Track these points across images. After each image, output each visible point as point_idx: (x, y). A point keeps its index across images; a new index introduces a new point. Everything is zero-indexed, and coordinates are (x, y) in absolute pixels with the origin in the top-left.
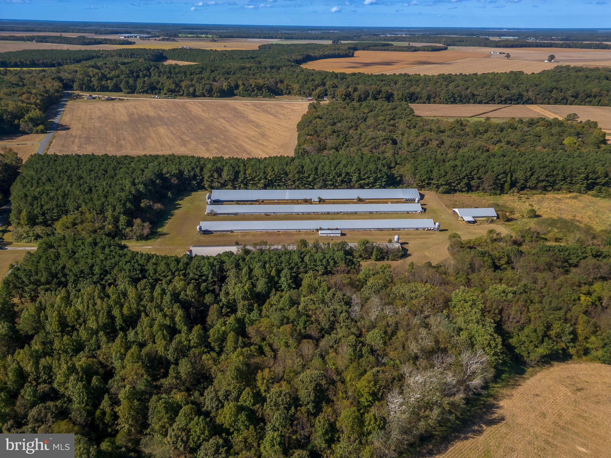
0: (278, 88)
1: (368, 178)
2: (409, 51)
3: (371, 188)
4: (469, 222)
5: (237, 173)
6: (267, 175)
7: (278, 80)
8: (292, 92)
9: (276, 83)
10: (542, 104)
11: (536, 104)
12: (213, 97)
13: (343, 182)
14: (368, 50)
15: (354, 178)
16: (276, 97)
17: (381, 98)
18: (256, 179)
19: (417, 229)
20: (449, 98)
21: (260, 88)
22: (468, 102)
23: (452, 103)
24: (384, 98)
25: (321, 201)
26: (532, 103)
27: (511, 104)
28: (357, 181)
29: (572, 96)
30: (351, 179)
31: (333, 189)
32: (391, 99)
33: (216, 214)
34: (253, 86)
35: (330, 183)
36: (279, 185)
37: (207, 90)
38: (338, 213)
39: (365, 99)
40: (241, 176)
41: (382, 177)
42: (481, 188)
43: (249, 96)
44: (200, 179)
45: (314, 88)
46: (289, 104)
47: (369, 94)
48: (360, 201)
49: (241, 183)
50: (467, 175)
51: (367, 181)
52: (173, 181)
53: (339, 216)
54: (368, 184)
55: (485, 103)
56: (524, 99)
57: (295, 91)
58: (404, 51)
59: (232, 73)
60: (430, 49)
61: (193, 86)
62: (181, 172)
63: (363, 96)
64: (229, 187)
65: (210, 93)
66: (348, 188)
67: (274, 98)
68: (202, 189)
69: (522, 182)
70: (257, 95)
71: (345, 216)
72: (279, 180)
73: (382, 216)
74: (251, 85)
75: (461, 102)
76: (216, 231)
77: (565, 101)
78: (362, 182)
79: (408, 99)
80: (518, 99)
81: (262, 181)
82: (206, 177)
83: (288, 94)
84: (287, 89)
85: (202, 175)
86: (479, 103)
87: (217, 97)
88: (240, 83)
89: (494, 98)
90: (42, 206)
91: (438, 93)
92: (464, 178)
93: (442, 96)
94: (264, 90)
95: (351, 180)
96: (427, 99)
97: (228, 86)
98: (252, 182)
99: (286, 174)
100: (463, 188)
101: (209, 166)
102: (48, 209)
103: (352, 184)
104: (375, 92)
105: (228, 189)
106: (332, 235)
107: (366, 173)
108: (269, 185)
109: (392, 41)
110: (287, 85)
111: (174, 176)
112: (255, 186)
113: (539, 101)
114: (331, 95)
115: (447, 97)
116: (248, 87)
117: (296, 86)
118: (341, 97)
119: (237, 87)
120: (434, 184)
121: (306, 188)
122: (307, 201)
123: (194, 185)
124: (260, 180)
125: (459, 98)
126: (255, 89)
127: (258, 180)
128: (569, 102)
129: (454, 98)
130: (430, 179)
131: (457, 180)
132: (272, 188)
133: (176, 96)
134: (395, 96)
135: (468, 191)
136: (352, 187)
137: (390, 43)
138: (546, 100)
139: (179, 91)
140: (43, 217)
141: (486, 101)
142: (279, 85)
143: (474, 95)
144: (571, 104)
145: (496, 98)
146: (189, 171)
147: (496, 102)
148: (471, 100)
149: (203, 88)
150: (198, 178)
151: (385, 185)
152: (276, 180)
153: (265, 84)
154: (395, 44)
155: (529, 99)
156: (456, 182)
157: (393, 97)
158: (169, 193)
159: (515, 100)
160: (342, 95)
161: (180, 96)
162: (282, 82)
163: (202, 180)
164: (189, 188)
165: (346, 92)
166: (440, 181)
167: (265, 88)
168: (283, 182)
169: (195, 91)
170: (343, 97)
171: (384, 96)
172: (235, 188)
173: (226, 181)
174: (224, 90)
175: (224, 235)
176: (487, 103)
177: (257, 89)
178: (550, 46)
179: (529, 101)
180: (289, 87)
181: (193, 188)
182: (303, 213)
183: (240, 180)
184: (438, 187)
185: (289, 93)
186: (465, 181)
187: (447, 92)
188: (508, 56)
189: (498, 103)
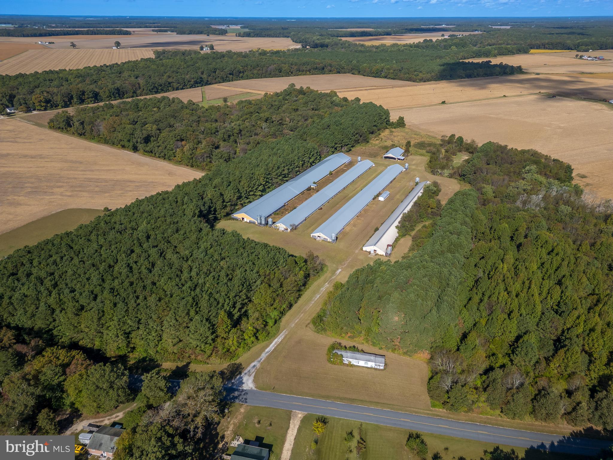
6: (260, 180)
15: (306, 159)
18: (254, 188)
24: (92, 97)
47: (72, 96)
48: (332, 174)
51: (313, 159)
55: (181, 89)
63: (66, 99)
78: (311, 160)
89: (185, 83)
99: (270, 174)
104: (78, 93)
108: (264, 190)
118: (40, 105)
120: (339, 147)
122: (310, 190)
150: (212, 209)
160: (40, 102)
168: (270, 183)
175: (346, 234)
181: (211, 223)
187: (147, 82)
188: (73, 45)
189: (190, 88)
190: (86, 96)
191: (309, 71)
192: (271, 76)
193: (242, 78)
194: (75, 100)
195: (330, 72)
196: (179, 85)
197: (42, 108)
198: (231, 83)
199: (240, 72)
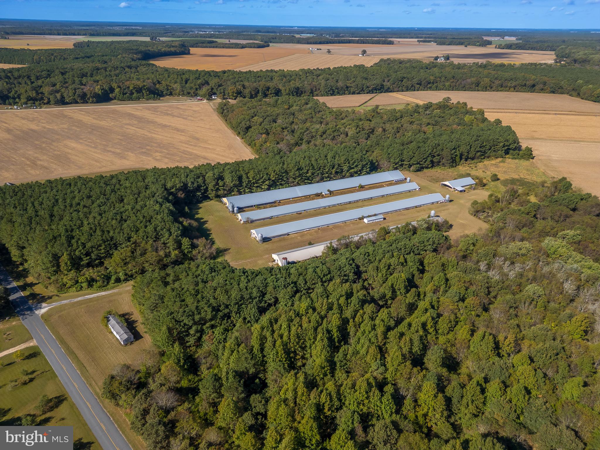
0: (157, 89)
1: (357, 166)
2: (238, 48)
3: (359, 175)
4: (461, 191)
5: (240, 178)
6: (270, 175)
7: (155, 81)
8: (173, 93)
9: (154, 84)
10: (398, 91)
11: (394, 92)
12: (87, 103)
13: (336, 173)
14: (196, 47)
15: (345, 168)
16: (161, 99)
17: (271, 94)
18: (260, 181)
19: (433, 203)
20: (329, 91)
21: (139, 90)
22: (344, 94)
23: (332, 95)
24: (274, 93)
25: (331, 193)
26: (391, 92)
27: (376, 93)
28: (348, 171)
29: (418, 84)
30: (342, 169)
31: (329, 180)
32: (279, 94)
33: (252, 221)
34: (131, 88)
35: (327, 175)
36: (281, 184)
37: (79, 96)
38: (357, 201)
39: (256, 96)
40: (245, 180)
41: (367, 164)
42: (441, 163)
43: (130, 99)
44: (204, 190)
45: (197, 87)
46: (183, 105)
47: (259, 91)
48: (362, 188)
49: (246, 187)
50: (430, 154)
51: (355, 170)
52: (179, 195)
53: (360, 203)
54: (356, 173)
55: (358, 94)
56: (385, 88)
57: (178, 91)
58: (232, 48)
59: (88, 75)
60: (256, 46)
61: (57, 91)
62: (185, 185)
63: (253, 93)
64: (235, 193)
65: (84, 99)
66: (341, 178)
67: (159, 99)
68: (206, 200)
69: (466, 154)
70: (138, 99)
71: (365, 203)
72: (281, 179)
73: (393, 197)
74: (129, 87)
75: (339, 93)
76: (274, 237)
77: (413, 88)
78: (352, 170)
79: (295, 94)
80: (381, 88)
81: (267, 183)
82: (211, 187)
83: (169, 95)
84: (168, 90)
85: (205, 185)
86: (353, 94)
87: (93, 102)
88: (114, 85)
89: (363, 88)
90: (84, 245)
91: (318, 87)
92: (428, 157)
93: (322, 88)
94: (144, 91)
95: (342, 171)
96: (310, 93)
97: (102, 90)
98: (256, 185)
99: (286, 172)
100: (428, 165)
101: (210, 174)
102: (92, 247)
103: (344, 174)
104: (264, 89)
105: (234, 195)
106: (376, 221)
107: (354, 162)
108: (273, 185)
109: (217, 38)
110: (167, 85)
111: (179, 190)
112: (259, 188)
113: (396, 89)
114: (221, 93)
115: (327, 90)
116: (125, 89)
117: (177, 87)
118: (233, 95)
119: (112, 90)
120: (406, 165)
121: (305, 184)
122: (319, 195)
123: (199, 196)
124: (263, 182)
125: (336, 91)
126: (134, 91)
127: (262, 182)
128: (416, 88)
129: (333, 90)
130: (402, 161)
131: (424, 159)
132: (275, 188)
133: (40, 104)
134: (282, 92)
135: (432, 167)
136: (343, 177)
137: (214, 40)
138: (400, 88)
139: (42, 99)
140: (88, 258)
141: (358, 92)
142: (157, 86)
143: (347, 87)
144: (418, 90)
145: (364, 89)
146: (193, 183)
147: (366, 92)
148: (346, 92)
149: (74, 94)
150: (202, 188)
151: (369, 170)
152: (279, 179)
153: (144, 86)
154: (219, 41)
155: (389, 88)
156: (424, 161)
157: (281, 93)
158: (186, 208)
159: (379, 90)
160: (233, 92)
161: (45, 104)
162: (159, 83)
163: (206, 190)
164: (195, 200)
165: (237, 90)
166: (412, 162)
167: (145, 89)
168: (285, 181)
169: (63, 97)
170: (235, 95)
171: (273, 92)
172: (240, 193)
173: (231, 188)
174: (99, 94)
175: (284, 239)
176: (359, 93)
177: (136, 91)
178: (363, 42)
179: (388, 90)
180: (169, 88)
181: (197, 200)
182: (329, 206)
183: (244, 184)
184: (410, 166)
185: (171, 94)
186: (429, 159)
187: (326, 85)
188: (329, 52)
189: (367, 93)
190: (270, 92)
191: (514, 87)
192: (464, 89)
193: (430, 89)
194: (260, 94)
195: (542, 90)
196: (356, 89)
197: (234, 98)
198: (416, 92)
199: (429, 83)
